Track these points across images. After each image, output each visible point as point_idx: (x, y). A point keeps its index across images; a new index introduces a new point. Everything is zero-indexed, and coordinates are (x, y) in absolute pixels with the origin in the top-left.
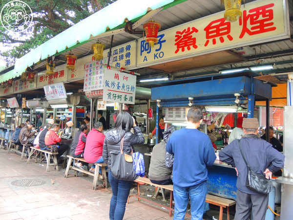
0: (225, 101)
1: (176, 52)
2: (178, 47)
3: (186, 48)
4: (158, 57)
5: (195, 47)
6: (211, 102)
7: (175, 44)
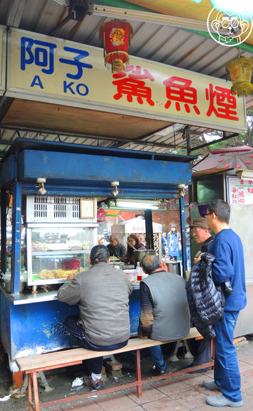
0: (152, 193)
1: (117, 97)
2: (120, 91)
3: (135, 98)
4: (75, 91)
5: (152, 103)
6: (131, 192)
7: (114, 83)
